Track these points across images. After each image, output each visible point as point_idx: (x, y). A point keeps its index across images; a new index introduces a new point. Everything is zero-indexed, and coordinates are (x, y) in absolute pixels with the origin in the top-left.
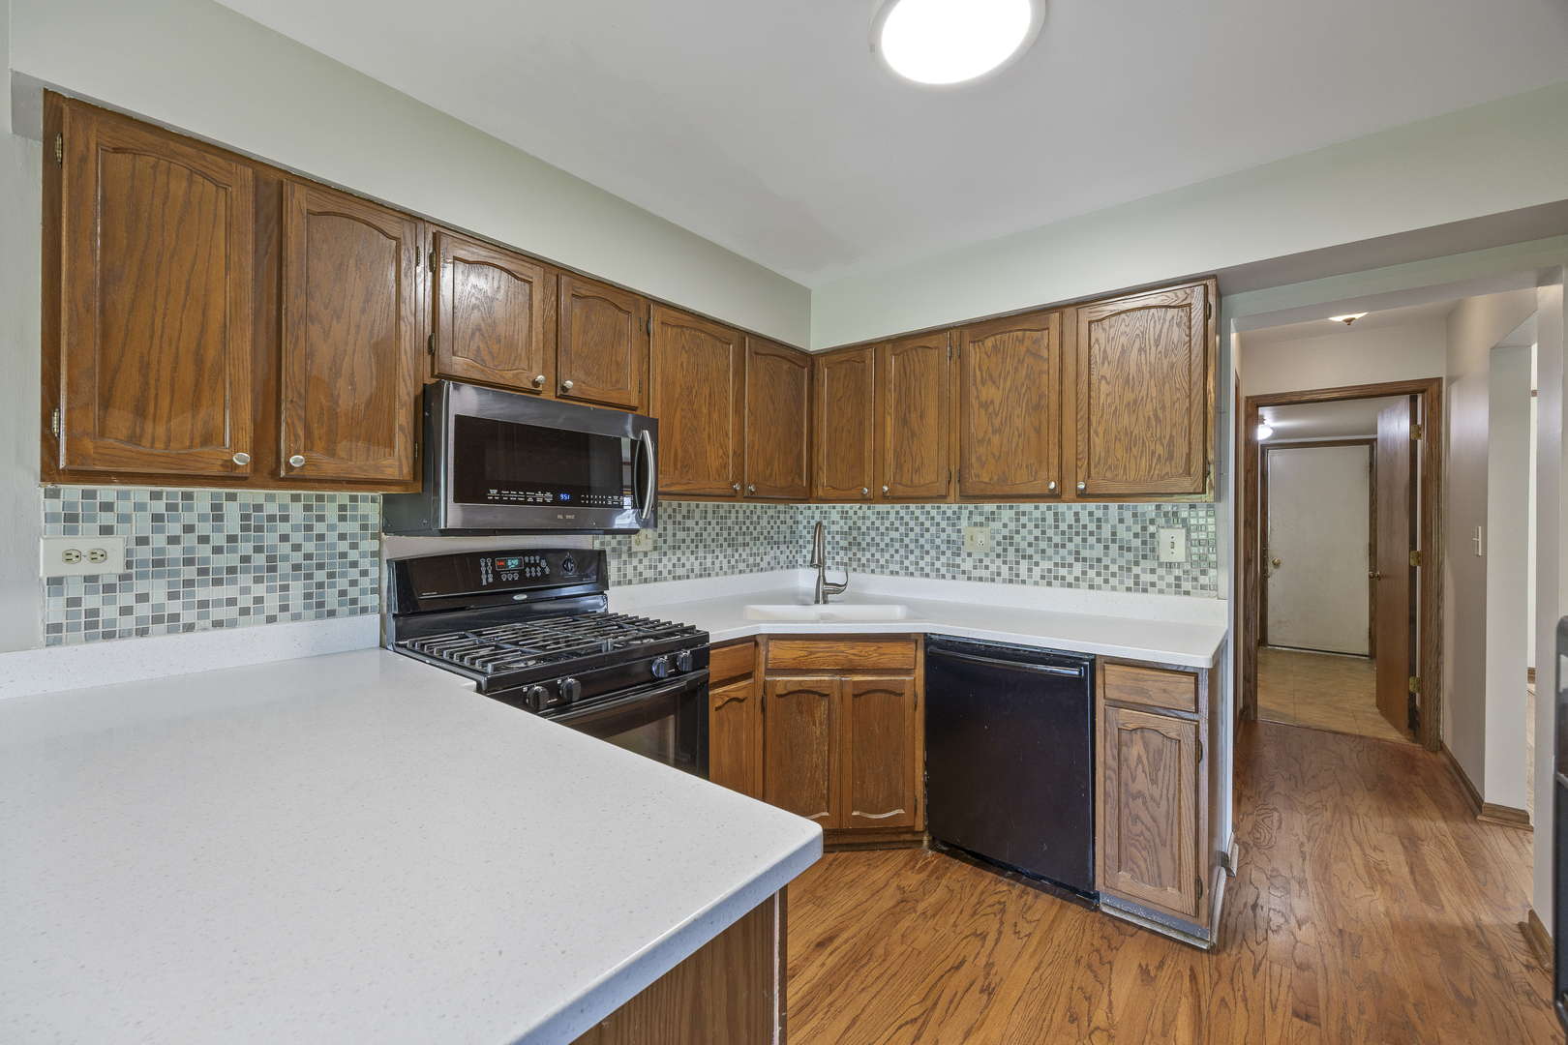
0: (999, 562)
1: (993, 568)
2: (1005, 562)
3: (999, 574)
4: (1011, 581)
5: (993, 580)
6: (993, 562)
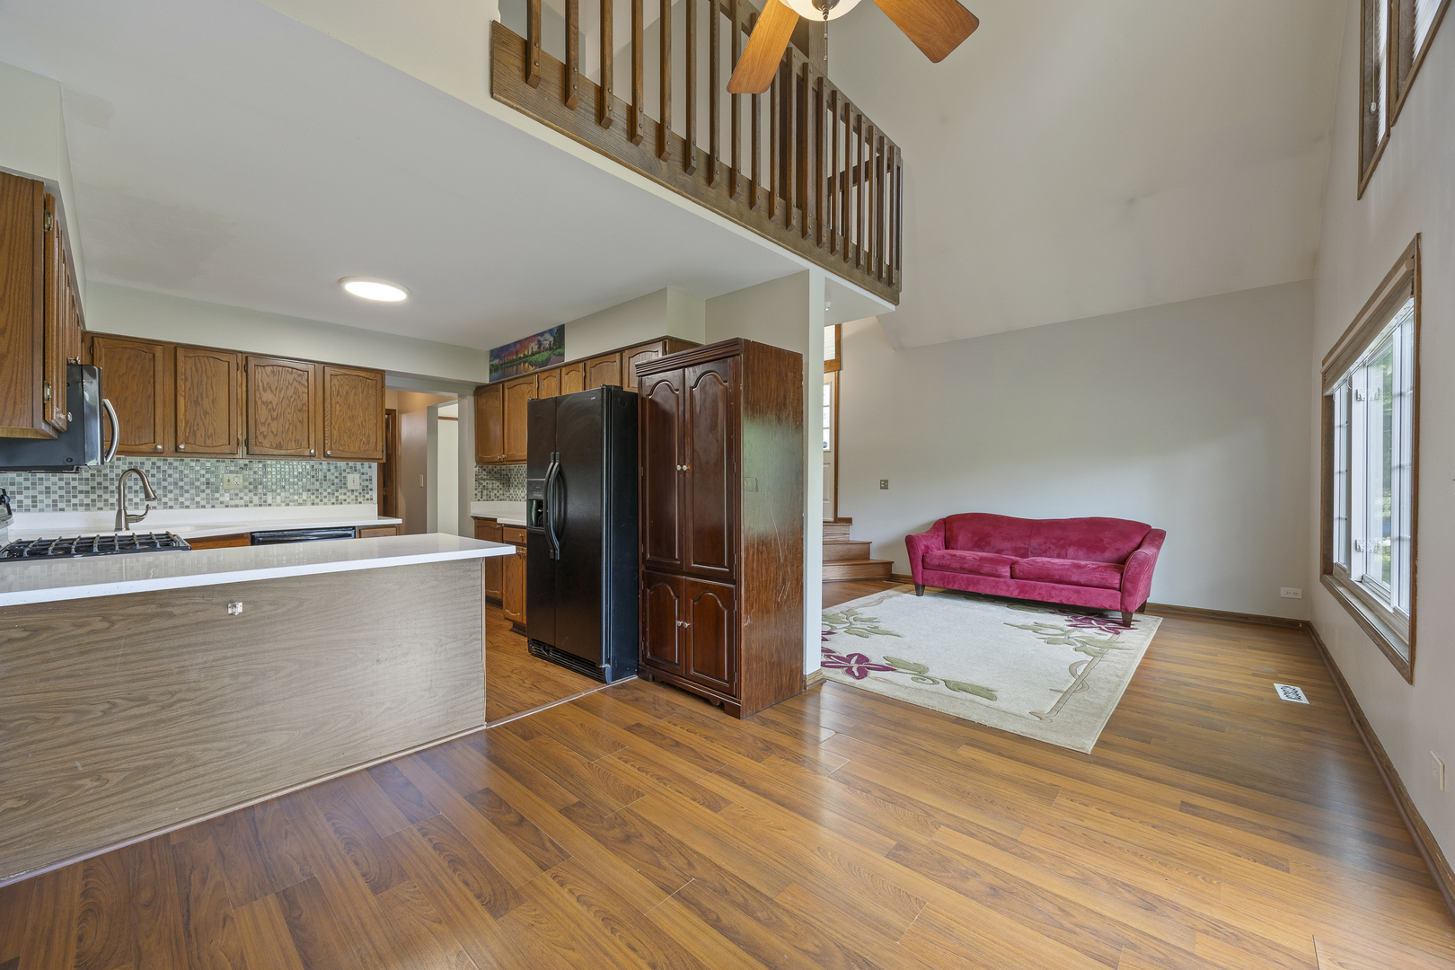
0: (251, 494)
1: (246, 498)
2: (255, 495)
3: (251, 502)
4: (260, 505)
5: (247, 506)
6: (246, 495)
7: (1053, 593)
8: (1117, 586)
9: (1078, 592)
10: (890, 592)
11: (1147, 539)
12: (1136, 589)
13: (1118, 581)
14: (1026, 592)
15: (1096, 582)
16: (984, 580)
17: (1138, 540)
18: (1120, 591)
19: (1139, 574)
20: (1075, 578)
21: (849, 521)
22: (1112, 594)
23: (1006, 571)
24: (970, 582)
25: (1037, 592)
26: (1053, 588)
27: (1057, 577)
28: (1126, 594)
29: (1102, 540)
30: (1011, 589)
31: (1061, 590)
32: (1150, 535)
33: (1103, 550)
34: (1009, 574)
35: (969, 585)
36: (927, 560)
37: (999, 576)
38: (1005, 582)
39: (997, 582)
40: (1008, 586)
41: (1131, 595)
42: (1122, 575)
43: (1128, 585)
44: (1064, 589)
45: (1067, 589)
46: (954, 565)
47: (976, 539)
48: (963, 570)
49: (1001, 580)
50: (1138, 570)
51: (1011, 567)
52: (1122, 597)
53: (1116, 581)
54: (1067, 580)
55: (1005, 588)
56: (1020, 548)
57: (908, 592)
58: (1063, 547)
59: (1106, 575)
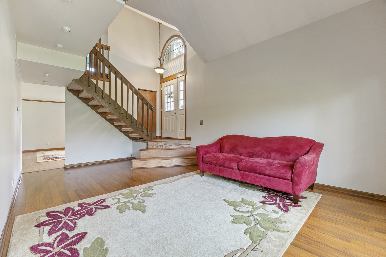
7: (257, 179)
8: (290, 178)
9: (269, 180)
10: (192, 173)
11: (312, 148)
12: (300, 181)
13: (290, 175)
14: (244, 179)
15: (278, 175)
16: (226, 170)
17: (308, 149)
18: (291, 181)
19: (301, 172)
20: (267, 172)
21: (190, 139)
22: (287, 183)
23: (235, 165)
24: (220, 171)
25: (249, 178)
26: (257, 177)
27: (258, 171)
28: (295, 184)
29: (288, 149)
30: (238, 176)
31: (261, 178)
32: (314, 146)
33: (289, 154)
34: (237, 168)
35: (220, 172)
36: (204, 158)
37: (232, 169)
38: (235, 172)
39: (231, 172)
40: (236, 174)
41: (297, 184)
42: (292, 171)
43: (296, 179)
44: (262, 178)
45: (264, 178)
46: (214, 162)
47: (232, 147)
48: (217, 164)
49: (234, 171)
50: (301, 169)
51: (238, 164)
52: (293, 186)
53: (289, 176)
54: (263, 173)
55: (235, 175)
56: (250, 153)
57: (198, 174)
58: (269, 152)
59: (284, 171)
